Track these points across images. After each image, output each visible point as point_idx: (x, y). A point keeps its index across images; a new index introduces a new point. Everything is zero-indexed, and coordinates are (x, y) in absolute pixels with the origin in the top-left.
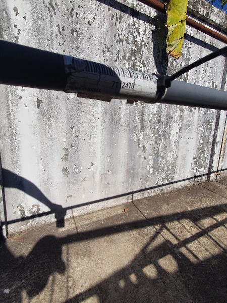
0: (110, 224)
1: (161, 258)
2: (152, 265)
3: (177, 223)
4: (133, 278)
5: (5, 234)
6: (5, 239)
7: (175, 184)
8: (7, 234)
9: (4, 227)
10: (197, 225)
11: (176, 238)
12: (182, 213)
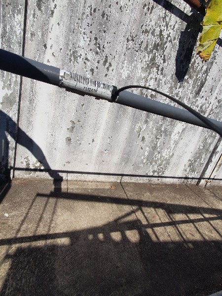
0: (95, 194)
1: (129, 230)
2: (119, 233)
3: (153, 209)
4: (101, 236)
5: (11, 176)
6: (11, 180)
7: (164, 179)
8: (13, 177)
9: (12, 171)
10: (169, 216)
11: (147, 220)
12: (161, 203)
